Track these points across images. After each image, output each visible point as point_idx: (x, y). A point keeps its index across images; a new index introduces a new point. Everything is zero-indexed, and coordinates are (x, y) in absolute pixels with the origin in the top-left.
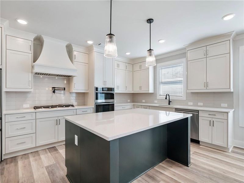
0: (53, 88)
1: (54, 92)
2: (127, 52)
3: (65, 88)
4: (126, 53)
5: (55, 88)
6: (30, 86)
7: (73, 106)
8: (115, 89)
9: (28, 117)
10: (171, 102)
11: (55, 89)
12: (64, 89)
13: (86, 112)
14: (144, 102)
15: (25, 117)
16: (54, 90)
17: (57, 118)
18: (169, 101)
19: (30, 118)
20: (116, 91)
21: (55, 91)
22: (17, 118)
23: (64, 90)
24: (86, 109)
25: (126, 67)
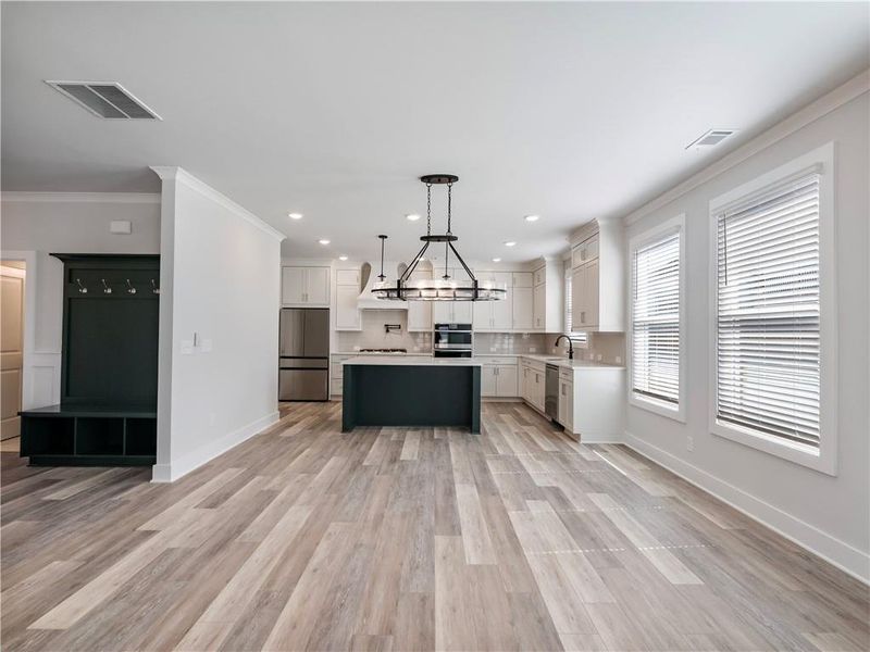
0: (386, 326)
8: (473, 327)
16: (388, 328)
18: (571, 350)
23: (400, 328)
25: (514, 281)
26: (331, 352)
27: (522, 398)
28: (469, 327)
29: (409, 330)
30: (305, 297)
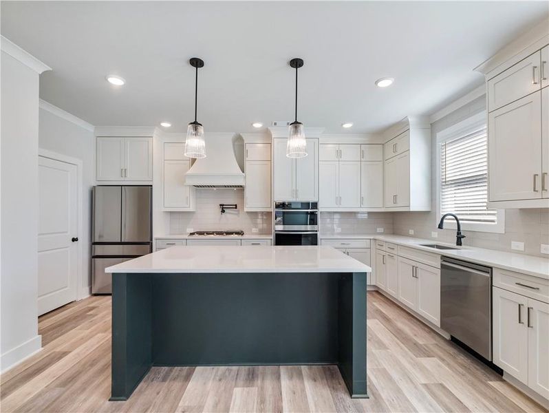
0: (221, 205)
1: (223, 212)
2: (345, 123)
3: (236, 205)
4: (342, 125)
5: (223, 205)
6: (188, 204)
8: (320, 206)
10: (464, 237)
12: (234, 207)
14: (413, 233)
15: (175, 244)
16: (223, 208)
18: (459, 233)
20: (321, 208)
21: (225, 209)
22: (167, 244)
23: (236, 208)
25: (362, 153)
26: (155, 236)
27: (375, 286)
28: (315, 205)
29: (246, 210)
30: (124, 172)
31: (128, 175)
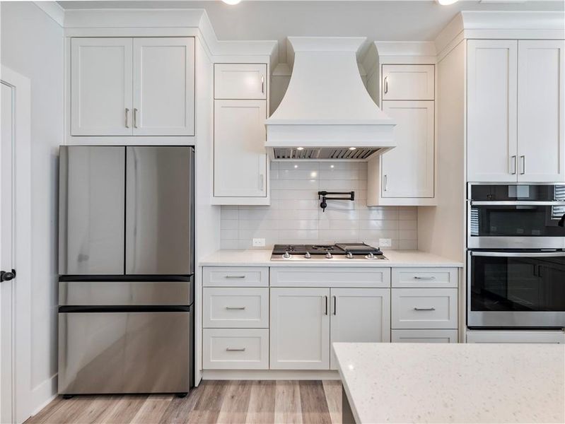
0: (320, 193)
1: (323, 206)
3: (352, 194)
5: (326, 193)
6: (262, 190)
7: (378, 253)
9: (251, 279)
11: (327, 196)
12: (350, 196)
13: (429, 283)
15: (243, 277)
16: (324, 199)
17: (325, 292)
19: (256, 282)
21: (327, 201)
22: (227, 277)
23: (352, 199)
24: (426, 270)
30: (130, 116)
31: (140, 124)
